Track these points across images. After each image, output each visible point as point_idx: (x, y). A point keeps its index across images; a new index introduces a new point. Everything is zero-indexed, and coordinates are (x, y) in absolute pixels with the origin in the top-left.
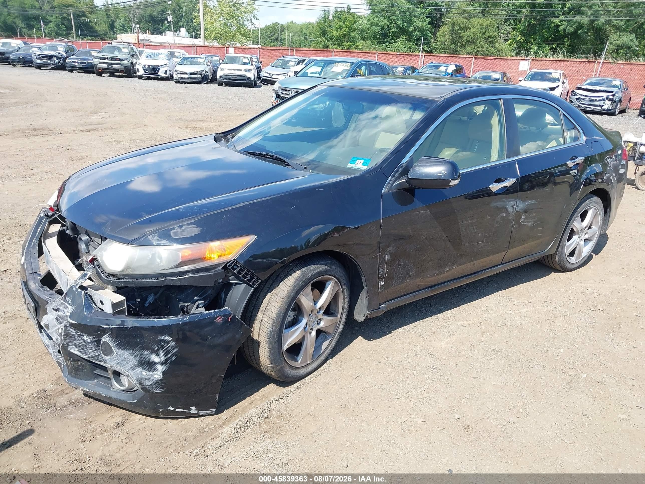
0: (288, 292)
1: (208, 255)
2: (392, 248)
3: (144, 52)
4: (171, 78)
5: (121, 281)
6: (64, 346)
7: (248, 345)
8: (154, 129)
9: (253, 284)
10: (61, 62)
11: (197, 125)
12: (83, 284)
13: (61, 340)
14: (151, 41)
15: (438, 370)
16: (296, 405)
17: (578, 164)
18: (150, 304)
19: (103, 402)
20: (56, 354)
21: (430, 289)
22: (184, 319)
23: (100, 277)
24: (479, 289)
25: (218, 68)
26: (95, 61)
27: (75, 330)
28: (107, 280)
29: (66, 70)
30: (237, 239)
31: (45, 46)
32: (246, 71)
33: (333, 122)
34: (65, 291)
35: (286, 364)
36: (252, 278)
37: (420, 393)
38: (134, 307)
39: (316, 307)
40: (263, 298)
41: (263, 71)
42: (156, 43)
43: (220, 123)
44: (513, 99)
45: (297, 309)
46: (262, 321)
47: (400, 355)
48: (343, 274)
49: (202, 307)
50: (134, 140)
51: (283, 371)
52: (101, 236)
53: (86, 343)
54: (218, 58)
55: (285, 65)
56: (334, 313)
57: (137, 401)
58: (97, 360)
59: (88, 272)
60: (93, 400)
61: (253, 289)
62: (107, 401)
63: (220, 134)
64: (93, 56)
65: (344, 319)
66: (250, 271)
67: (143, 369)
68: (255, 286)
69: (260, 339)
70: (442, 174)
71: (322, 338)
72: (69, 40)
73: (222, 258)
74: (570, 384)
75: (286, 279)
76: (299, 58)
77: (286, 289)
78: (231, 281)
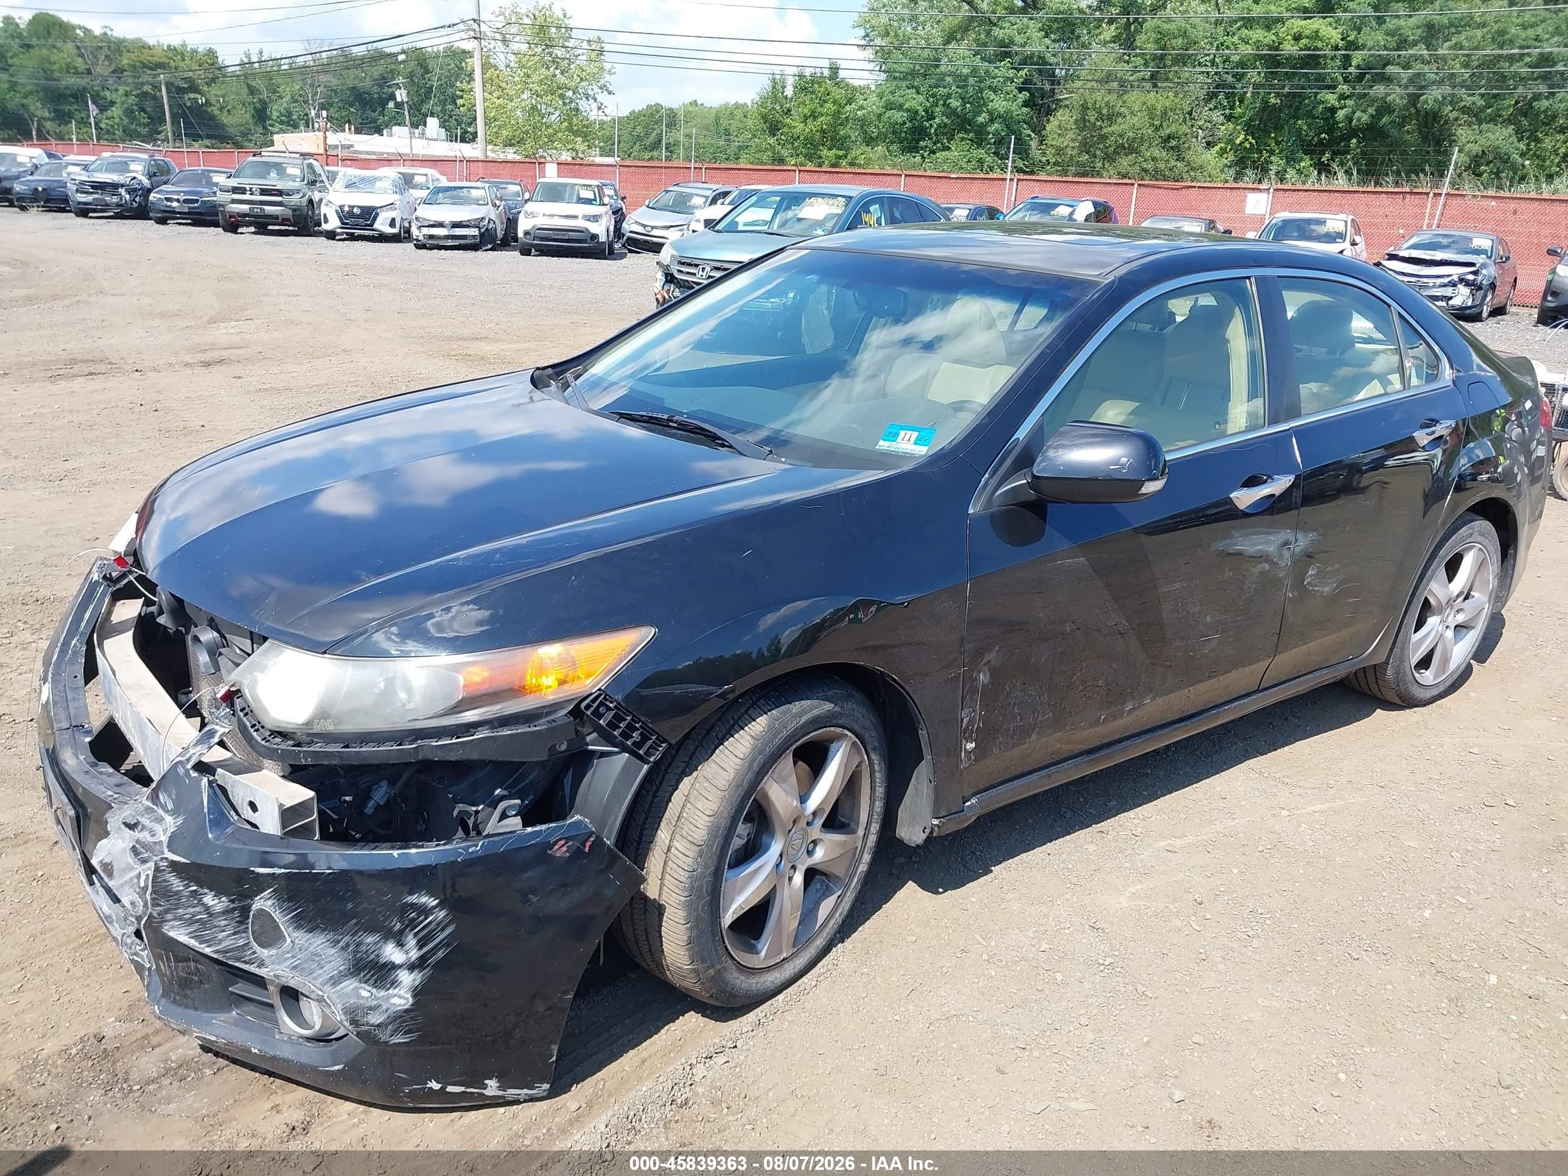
0: (737, 772)
1: (531, 680)
2: (994, 654)
3: (340, 175)
4: (404, 238)
5: (305, 749)
6: (152, 922)
7: (632, 914)
8: (368, 359)
9: (648, 753)
10: (137, 199)
11: (474, 348)
12: (205, 759)
13: (145, 905)
14: (356, 149)
15: (1118, 970)
16: (758, 1070)
17: (1441, 437)
18: (378, 807)
19: (253, 1069)
20: (129, 941)
21: (1086, 758)
22: (470, 850)
23: (249, 739)
24: (1201, 753)
25: (519, 212)
26: (221, 197)
27: (183, 879)
28: (268, 748)
29: (150, 219)
30: (606, 636)
31: (99, 162)
32: (588, 218)
33: (805, 340)
34: (156, 777)
35: (730, 962)
36: (644, 738)
37: (1077, 1032)
38: (335, 817)
39: (804, 809)
40: (671, 789)
41: (629, 220)
42: (368, 153)
43: (529, 344)
44: (1278, 277)
45: (756, 815)
46: (669, 849)
47: (1017, 931)
48: (872, 723)
49: (515, 815)
50: (319, 386)
51: (723, 980)
52: (251, 632)
53: (211, 915)
54: (517, 188)
55: (681, 205)
56: (849, 825)
57: (344, 1068)
58: (238, 960)
59: (217, 727)
60: (226, 1062)
61: (646, 767)
62: (264, 1066)
63: (544, 368)
64: (216, 185)
65: (872, 838)
66: (640, 721)
67: (360, 982)
68: (652, 760)
69: (663, 897)
70: (1122, 465)
71: (817, 890)
72: (156, 148)
73: (566, 687)
74: (1459, 1004)
75: (731, 739)
76: (715, 187)
77: (731, 764)
78: (590, 747)
